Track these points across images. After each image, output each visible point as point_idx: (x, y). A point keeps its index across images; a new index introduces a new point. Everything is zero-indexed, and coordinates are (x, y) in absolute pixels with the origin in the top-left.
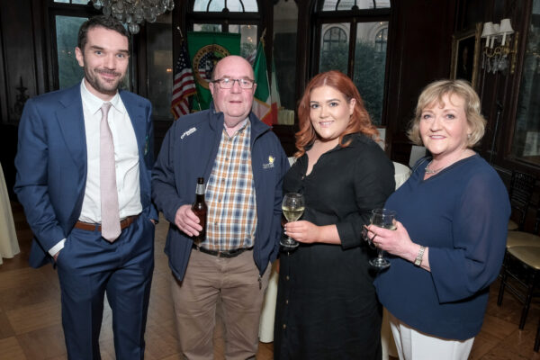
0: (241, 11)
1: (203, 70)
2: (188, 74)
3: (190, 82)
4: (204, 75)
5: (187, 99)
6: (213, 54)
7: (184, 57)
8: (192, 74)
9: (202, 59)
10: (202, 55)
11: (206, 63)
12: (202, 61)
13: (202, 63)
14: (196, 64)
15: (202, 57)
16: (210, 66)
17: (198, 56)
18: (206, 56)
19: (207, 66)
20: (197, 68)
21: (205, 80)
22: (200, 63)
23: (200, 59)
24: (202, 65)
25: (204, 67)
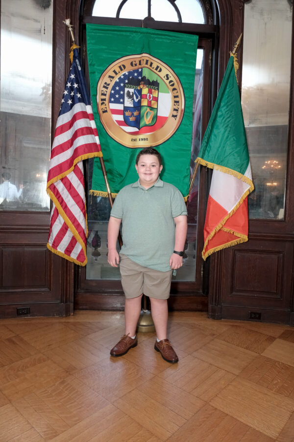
0: (176, 20)
1: (120, 107)
2: (84, 115)
3: (88, 131)
4: (121, 118)
5: (81, 166)
6: (140, 74)
7: (78, 80)
8: (92, 115)
9: (117, 84)
10: (118, 76)
11: (124, 91)
12: (117, 88)
13: (117, 92)
14: (103, 94)
15: (116, 79)
16: (133, 99)
17: (107, 76)
18: (125, 79)
19: (126, 98)
20: (106, 102)
21: (122, 127)
22: (113, 92)
23: (112, 84)
24: (117, 96)
25: (122, 100)
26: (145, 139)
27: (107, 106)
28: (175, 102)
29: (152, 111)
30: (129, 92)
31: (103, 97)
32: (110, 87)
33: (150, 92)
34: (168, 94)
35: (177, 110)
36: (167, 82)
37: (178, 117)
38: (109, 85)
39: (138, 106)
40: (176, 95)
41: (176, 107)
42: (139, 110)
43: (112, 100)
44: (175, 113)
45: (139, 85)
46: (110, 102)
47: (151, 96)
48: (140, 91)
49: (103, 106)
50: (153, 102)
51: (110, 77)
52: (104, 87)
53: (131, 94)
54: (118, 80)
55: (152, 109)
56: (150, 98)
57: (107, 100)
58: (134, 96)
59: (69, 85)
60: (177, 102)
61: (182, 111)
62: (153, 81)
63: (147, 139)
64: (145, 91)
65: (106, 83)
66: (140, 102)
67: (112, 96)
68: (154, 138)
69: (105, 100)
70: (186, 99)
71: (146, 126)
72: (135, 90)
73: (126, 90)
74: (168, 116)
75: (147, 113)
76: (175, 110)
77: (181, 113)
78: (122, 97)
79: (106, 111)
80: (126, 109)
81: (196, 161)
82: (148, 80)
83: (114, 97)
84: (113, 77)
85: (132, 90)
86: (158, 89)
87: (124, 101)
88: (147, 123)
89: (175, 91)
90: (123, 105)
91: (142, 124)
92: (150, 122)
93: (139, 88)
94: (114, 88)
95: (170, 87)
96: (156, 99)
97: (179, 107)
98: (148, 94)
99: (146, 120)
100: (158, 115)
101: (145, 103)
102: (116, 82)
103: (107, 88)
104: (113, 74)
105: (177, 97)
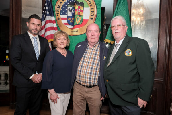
1: (65, 16)
2: (51, 21)
3: (52, 28)
4: (66, 21)
7: (48, 6)
8: (55, 21)
9: (64, 6)
10: (64, 2)
11: (67, 9)
12: (64, 8)
13: (64, 9)
14: (57, 11)
15: (63, 3)
16: (72, 12)
17: (59, 2)
18: (67, 3)
19: (68, 12)
20: (59, 15)
21: (67, 26)
22: (62, 9)
23: (61, 6)
24: (64, 11)
25: (66, 13)
26: (76, 31)
27: (59, 17)
28: (92, 11)
29: (80, 17)
30: (69, 9)
31: (58, 12)
32: (61, 7)
33: (79, 8)
34: (88, 8)
35: (93, 16)
36: (88, 2)
37: (94, 19)
38: (60, 6)
39: (73, 15)
40: (93, 8)
41: (92, 14)
42: (74, 17)
43: (62, 13)
44: (92, 17)
45: (74, 5)
46: (61, 14)
47: (80, 9)
48: (74, 8)
49: (58, 17)
50: (80, 12)
51: (60, 2)
52: (58, 7)
53: (71, 10)
54: (64, 4)
55: (80, 16)
56: (79, 10)
57: (59, 13)
58: (72, 10)
59: (44, 8)
60: (93, 11)
61: (95, 16)
62: (81, 2)
63: (77, 31)
64: (77, 7)
65: (59, 6)
66: (74, 13)
67: (61, 11)
68: (81, 31)
69: (58, 13)
70: (98, 9)
71: (77, 25)
72: (72, 7)
73: (68, 8)
74: (88, 19)
75: (77, 18)
76: (92, 15)
77: (95, 17)
78: (67, 11)
79: (59, 19)
80: (68, 17)
81: (105, 41)
82: (78, 2)
83: (63, 12)
84: (62, 3)
85: (71, 8)
86: (83, 6)
87: (67, 13)
88: (77, 23)
89: (92, 6)
90: (67, 15)
91: (75, 24)
92: (79, 23)
93: (74, 7)
94: (62, 8)
95: (89, 4)
96: (82, 11)
97: (94, 14)
98: (78, 9)
99: (77, 22)
100: (84, 19)
101: (76, 13)
102: (63, 5)
103: (59, 8)
104: (62, 1)
105: (93, 9)
